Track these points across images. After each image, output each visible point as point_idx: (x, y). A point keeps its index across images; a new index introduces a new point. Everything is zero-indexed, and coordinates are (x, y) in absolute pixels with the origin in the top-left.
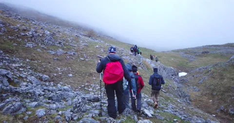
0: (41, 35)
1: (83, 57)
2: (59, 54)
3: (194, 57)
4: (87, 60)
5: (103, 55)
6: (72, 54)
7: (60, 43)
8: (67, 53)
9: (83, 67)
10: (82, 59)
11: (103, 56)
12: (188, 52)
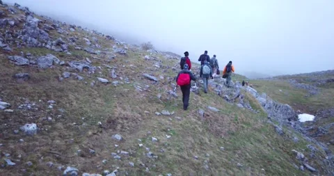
0: (13, 23)
1: (106, 75)
2: (42, 65)
3: (316, 88)
4: (115, 82)
5: (157, 73)
6: (80, 67)
7: (59, 44)
8: (67, 65)
9: (98, 100)
10: (103, 80)
11: (157, 76)
12: (302, 80)
